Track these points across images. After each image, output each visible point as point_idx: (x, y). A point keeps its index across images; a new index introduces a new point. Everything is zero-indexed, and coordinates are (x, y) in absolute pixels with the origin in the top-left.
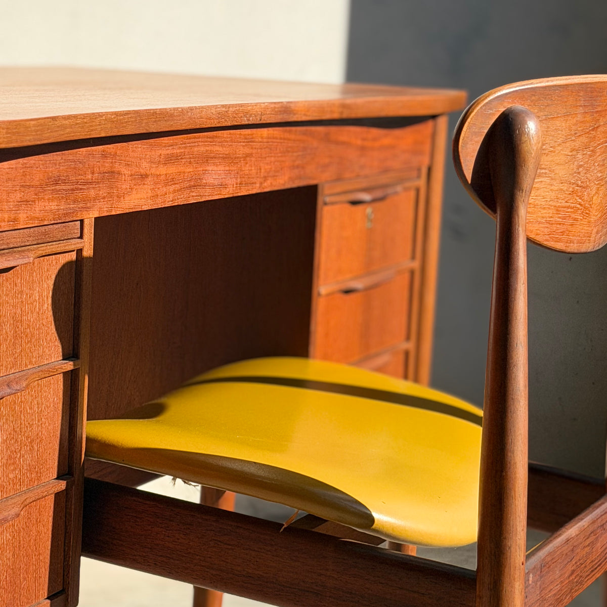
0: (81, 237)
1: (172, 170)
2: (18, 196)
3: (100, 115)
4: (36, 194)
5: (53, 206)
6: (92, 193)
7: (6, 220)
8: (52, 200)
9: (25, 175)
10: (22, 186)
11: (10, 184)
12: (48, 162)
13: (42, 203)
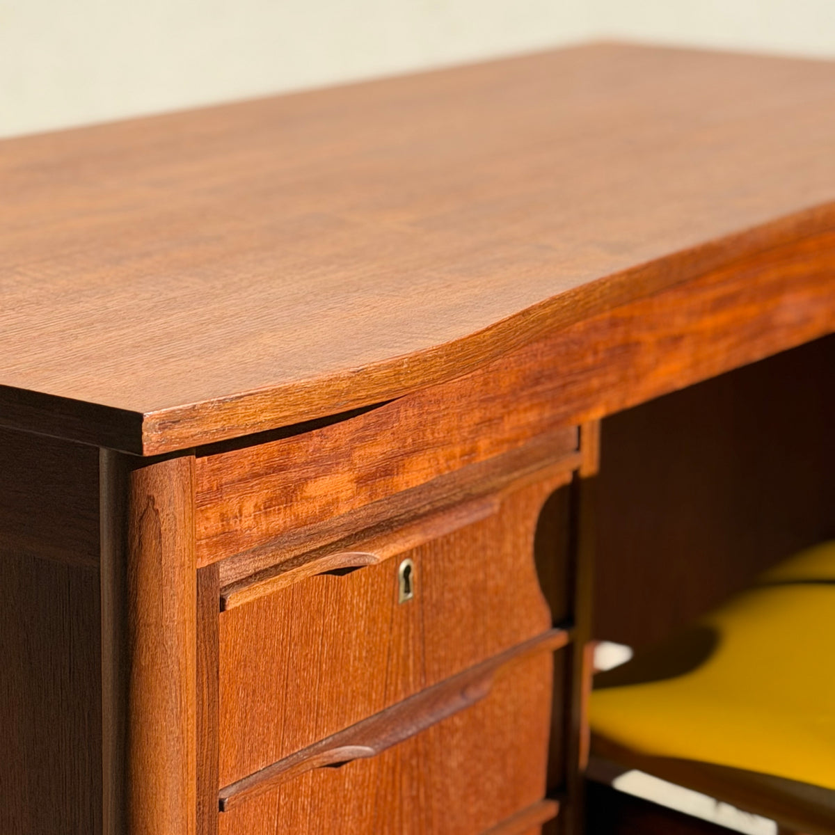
0: (578, 449)
1: (723, 318)
2: (477, 415)
3: (601, 282)
4: (504, 407)
5: (532, 417)
6: (595, 383)
7: (458, 455)
8: (531, 408)
9: (486, 383)
10: (482, 401)
11: (464, 402)
12: (524, 356)
13: (513, 418)
